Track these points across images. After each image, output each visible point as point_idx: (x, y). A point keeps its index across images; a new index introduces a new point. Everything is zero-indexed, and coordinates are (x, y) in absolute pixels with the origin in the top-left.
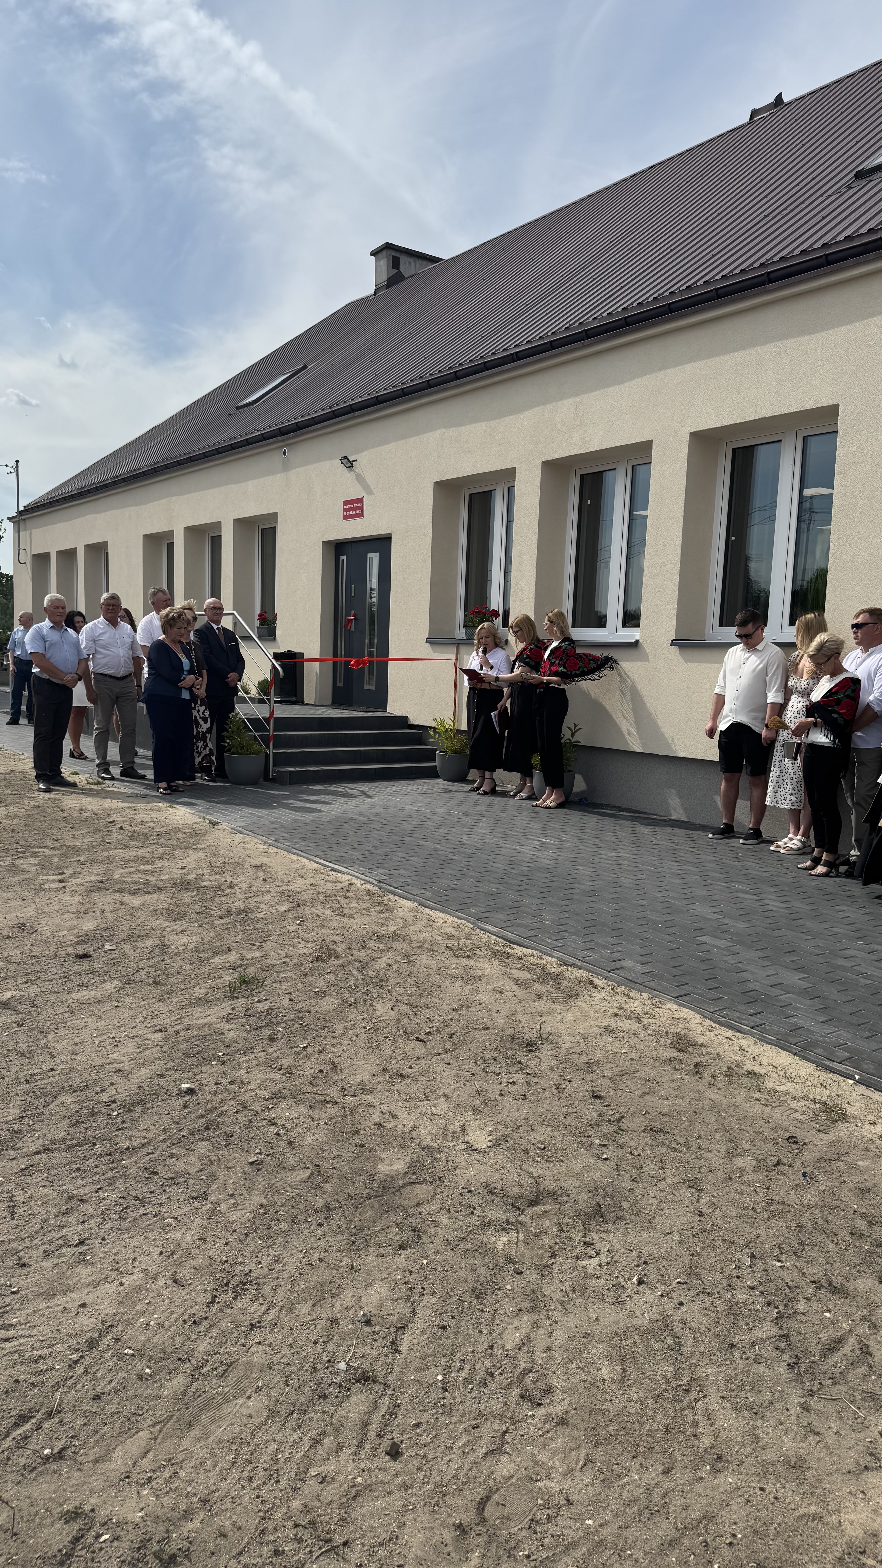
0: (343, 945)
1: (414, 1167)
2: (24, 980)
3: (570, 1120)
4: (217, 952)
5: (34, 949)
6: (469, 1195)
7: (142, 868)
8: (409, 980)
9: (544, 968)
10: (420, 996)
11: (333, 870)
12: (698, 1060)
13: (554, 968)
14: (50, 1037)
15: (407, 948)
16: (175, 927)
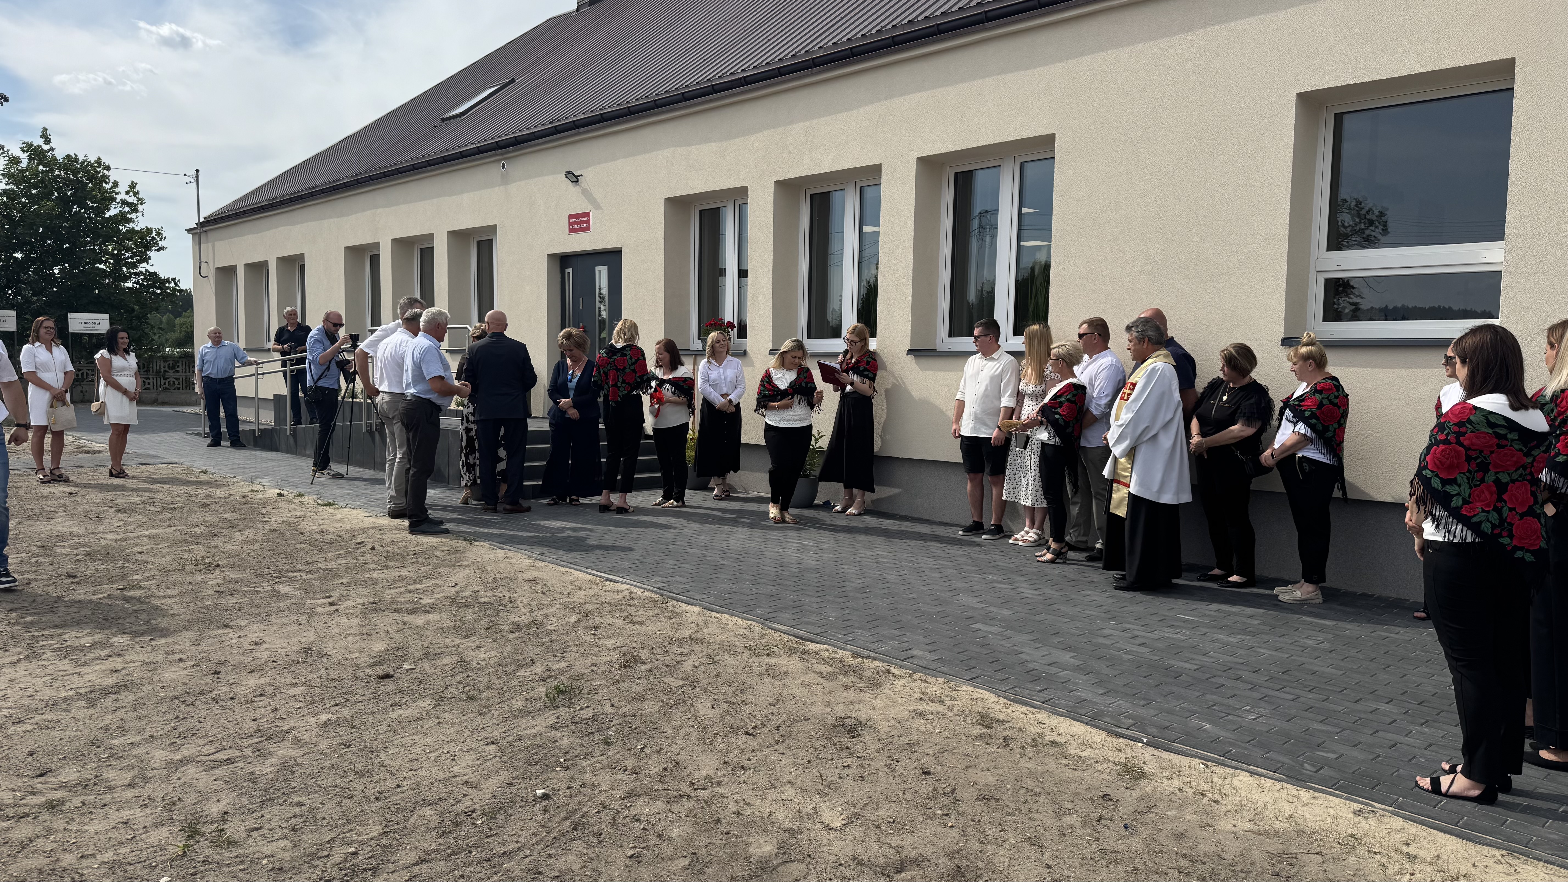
0: (645, 651)
1: (782, 847)
2: (332, 703)
3: (909, 796)
4: (521, 665)
5: (331, 672)
6: (841, 868)
7: (411, 587)
8: (719, 680)
9: (842, 661)
10: (735, 694)
11: (608, 580)
12: (1005, 734)
13: (850, 661)
14: (383, 755)
15: (707, 651)
16: (470, 644)
